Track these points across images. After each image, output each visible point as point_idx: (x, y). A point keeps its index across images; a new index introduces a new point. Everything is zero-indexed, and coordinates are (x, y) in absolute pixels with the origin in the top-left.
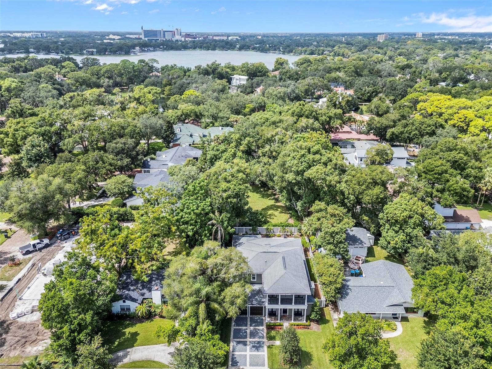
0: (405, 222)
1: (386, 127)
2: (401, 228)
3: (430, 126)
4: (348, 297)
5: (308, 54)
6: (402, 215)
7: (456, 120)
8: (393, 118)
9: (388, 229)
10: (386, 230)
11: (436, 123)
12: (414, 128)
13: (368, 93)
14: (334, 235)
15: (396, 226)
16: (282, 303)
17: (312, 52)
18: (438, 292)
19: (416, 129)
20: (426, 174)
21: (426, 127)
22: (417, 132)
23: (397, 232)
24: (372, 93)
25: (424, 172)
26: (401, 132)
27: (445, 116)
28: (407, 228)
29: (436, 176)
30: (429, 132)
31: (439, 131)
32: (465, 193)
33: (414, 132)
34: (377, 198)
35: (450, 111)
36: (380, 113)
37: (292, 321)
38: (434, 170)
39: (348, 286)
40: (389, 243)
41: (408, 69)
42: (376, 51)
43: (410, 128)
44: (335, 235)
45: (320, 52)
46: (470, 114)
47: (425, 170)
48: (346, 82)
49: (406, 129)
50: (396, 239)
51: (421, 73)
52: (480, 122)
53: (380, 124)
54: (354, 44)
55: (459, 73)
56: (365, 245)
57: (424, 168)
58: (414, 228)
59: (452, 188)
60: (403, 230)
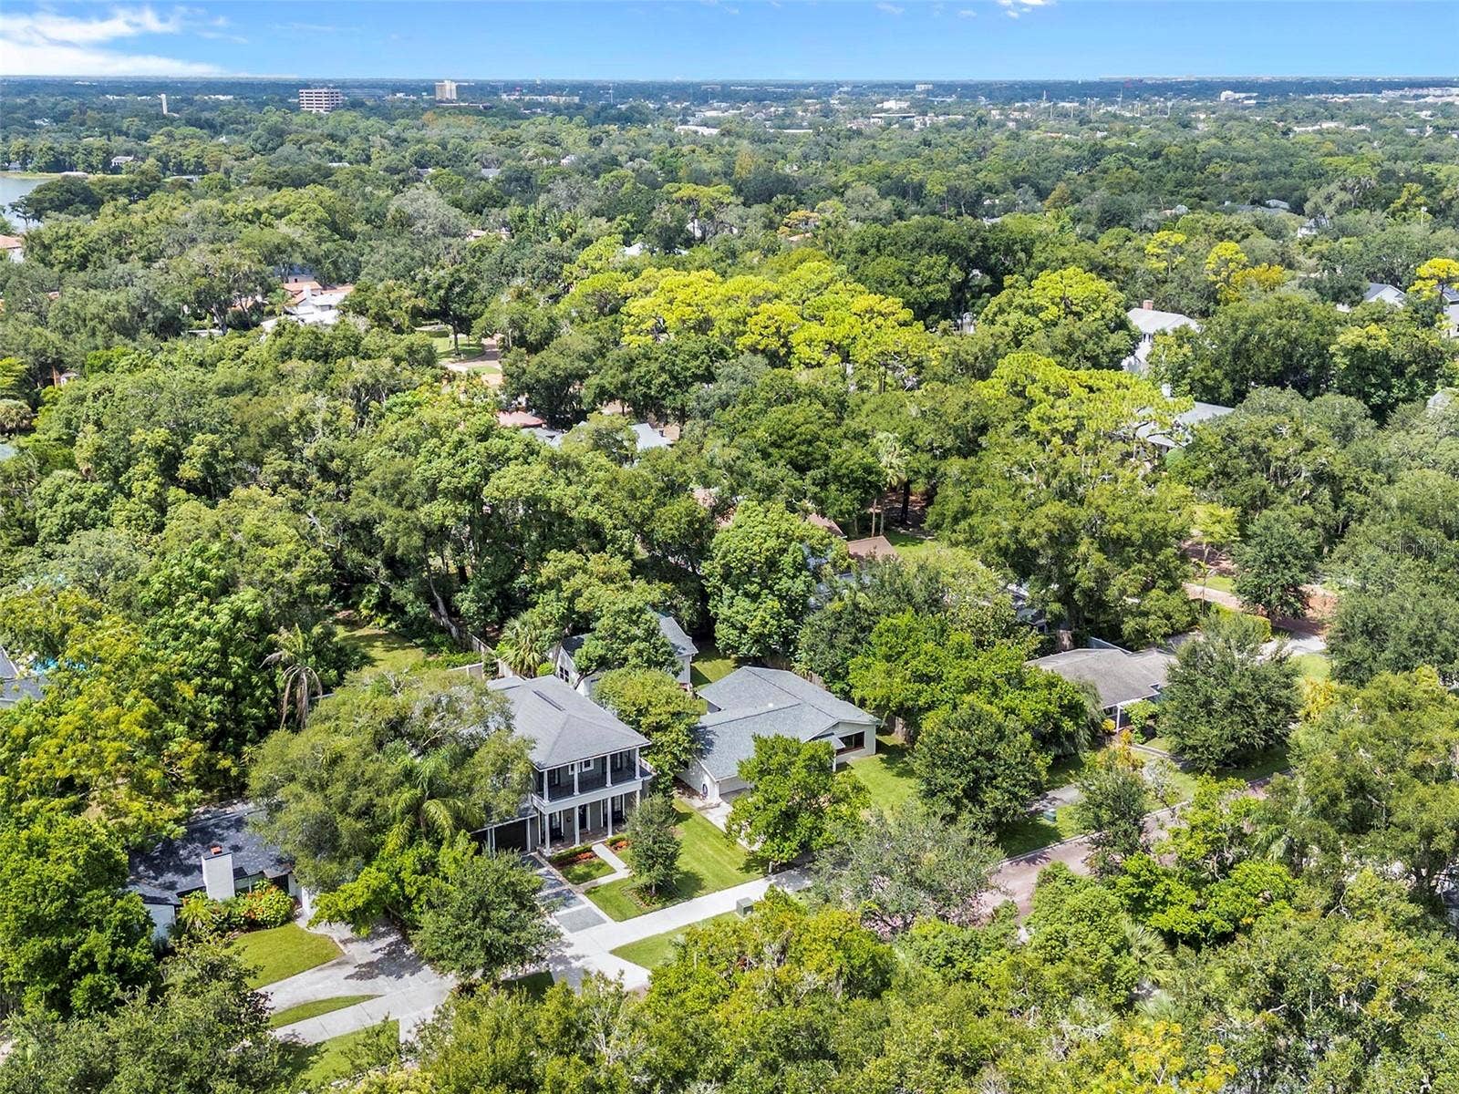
0: (772, 564)
1: (567, 378)
2: (764, 585)
3: (695, 357)
4: (715, 749)
5: (41, 169)
6: (765, 546)
7: (757, 332)
8: (581, 348)
9: (733, 597)
10: (727, 602)
11: (707, 348)
12: (654, 366)
13: (438, 287)
14: (634, 617)
15: (752, 583)
16: (582, 791)
17: (58, 161)
18: (906, 663)
19: (662, 369)
20: (779, 447)
21: (688, 361)
22: (665, 377)
23: (755, 597)
24: (452, 286)
25: (774, 444)
26: (622, 383)
27: (723, 325)
28: (780, 579)
29: (803, 448)
30: (699, 372)
31: (721, 368)
32: (873, 478)
33: (661, 379)
34: (690, 523)
35: (734, 311)
36: (531, 338)
37: (610, 836)
38: (794, 436)
39: (705, 728)
40: (744, 629)
41: (495, 211)
42: (330, 152)
43: (643, 370)
44: (639, 617)
45: (94, 161)
46: (783, 311)
47: (774, 437)
48: (317, 261)
49: (635, 374)
50: (760, 613)
51: (543, 222)
52: (814, 329)
53: (549, 369)
54: (222, 125)
55: (672, 214)
56: (685, 653)
57: (771, 434)
58: (794, 577)
59: (844, 471)
60: (771, 588)
